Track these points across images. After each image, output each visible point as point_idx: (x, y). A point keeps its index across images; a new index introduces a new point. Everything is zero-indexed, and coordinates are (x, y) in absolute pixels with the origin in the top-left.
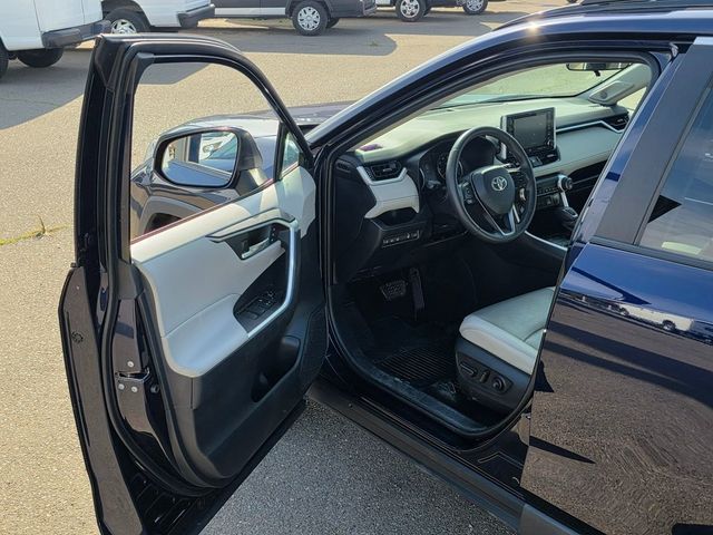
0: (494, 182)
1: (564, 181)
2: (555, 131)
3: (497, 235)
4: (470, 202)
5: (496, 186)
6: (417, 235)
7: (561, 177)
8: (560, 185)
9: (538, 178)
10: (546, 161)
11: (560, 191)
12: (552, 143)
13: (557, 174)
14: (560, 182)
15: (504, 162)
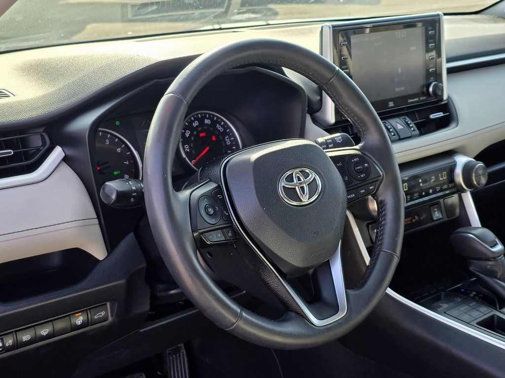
0: (283, 183)
1: (468, 170)
2: (445, 66)
3: (290, 328)
4: (216, 237)
5: (291, 193)
6: (105, 314)
7: (461, 160)
8: (459, 178)
9: (404, 166)
10: (426, 127)
11: (460, 191)
12: (439, 89)
13: (450, 153)
14: (459, 171)
15: (330, 129)
